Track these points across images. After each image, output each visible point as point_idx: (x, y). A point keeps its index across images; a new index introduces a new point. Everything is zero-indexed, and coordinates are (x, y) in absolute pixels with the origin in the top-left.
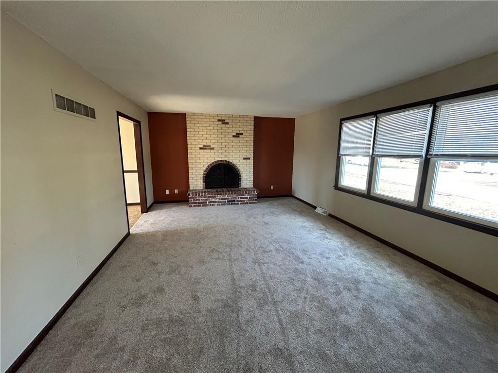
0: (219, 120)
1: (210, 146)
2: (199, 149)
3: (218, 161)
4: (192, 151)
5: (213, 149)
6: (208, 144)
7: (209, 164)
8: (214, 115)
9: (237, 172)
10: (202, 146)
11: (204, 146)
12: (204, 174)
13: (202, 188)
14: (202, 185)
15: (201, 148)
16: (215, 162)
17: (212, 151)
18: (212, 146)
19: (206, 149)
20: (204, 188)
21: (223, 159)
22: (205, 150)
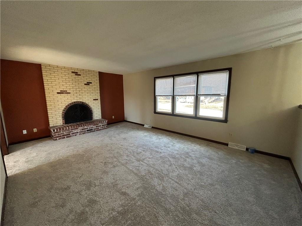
0: (73, 72)
1: (66, 91)
2: (56, 93)
3: (75, 102)
4: (50, 95)
5: (69, 93)
6: (65, 89)
7: (67, 105)
8: (68, 68)
9: (90, 109)
10: (59, 91)
11: (61, 91)
12: (63, 113)
13: (62, 124)
14: (62, 122)
15: (58, 93)
16: (72, 103)
17: (69, 95)
18: (68, 91)
19: (63, 93)
20: (63, 123)
21: (78, 101)
22: (62, 95)
